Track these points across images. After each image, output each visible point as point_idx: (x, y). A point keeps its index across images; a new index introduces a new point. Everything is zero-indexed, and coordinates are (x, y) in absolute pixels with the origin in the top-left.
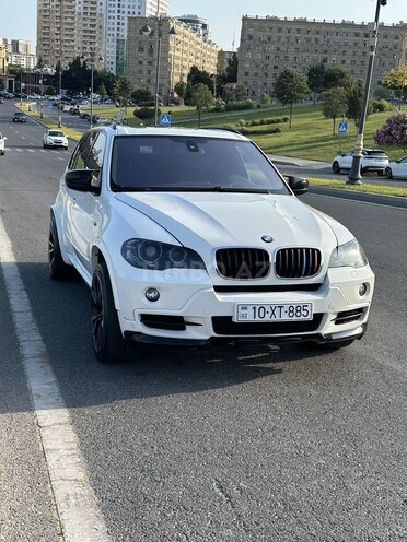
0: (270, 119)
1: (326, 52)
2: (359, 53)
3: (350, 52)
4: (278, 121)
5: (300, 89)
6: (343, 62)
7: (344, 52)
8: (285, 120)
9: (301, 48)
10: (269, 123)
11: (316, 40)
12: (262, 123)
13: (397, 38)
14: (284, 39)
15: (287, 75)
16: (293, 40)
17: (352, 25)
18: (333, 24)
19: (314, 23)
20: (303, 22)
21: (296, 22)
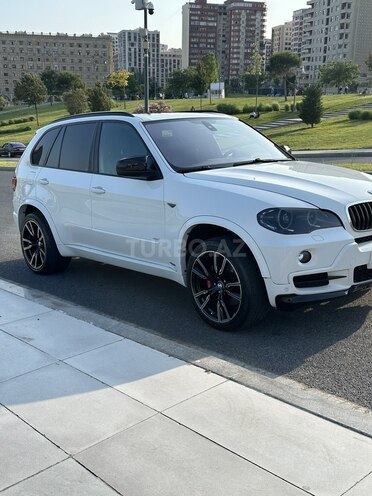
0: (17, 119)
1: (47, 60)
2: (76, 60)
3: (68, 60)
4: (25, 121)
5: (40, 92)
6: (64, 68)
7: (64, 60)
8: (31, 119)
9: (26, 57)
10: (17, 122)
11: (38, 50)
12: (10, 123)
13: (104, 47)
14: (8, 50)
15: (27, 80)
16: (17, 50)
17: (66, 37)
18: (50, 36)
19: (33, 36)
20: (24, 35)
21: (17, 34)
